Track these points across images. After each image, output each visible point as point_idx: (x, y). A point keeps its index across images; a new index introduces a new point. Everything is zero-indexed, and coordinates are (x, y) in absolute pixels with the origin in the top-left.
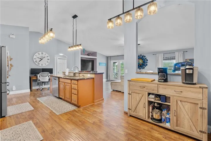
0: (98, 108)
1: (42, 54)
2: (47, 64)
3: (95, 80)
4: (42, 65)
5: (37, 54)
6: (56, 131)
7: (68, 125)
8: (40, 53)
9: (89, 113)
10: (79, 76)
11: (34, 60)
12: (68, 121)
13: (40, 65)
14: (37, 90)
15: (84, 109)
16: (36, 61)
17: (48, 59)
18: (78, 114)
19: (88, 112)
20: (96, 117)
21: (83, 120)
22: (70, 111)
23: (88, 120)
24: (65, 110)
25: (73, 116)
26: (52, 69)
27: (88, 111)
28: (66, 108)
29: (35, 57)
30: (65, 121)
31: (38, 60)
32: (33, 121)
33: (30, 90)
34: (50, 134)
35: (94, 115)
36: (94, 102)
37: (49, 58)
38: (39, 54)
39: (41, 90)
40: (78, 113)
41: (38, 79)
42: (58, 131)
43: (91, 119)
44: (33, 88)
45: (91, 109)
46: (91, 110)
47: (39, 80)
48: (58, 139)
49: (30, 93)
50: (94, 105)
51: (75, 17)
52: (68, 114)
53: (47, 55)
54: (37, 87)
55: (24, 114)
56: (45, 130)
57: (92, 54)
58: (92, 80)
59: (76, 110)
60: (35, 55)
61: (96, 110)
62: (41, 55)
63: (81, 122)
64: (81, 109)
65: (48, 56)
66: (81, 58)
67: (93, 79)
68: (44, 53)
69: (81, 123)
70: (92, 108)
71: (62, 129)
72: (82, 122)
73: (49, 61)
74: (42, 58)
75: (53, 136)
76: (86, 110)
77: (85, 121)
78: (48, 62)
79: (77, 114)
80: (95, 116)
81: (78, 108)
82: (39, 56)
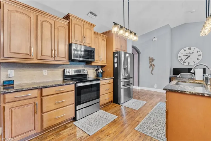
1: (190, 49)
2: (197, 61)
4: (189, 63)
5: (182, 51)
8: (187, 49)
11: (179, 59)
13: (187, 64)
16: (181, 60)
17: (199, 55)
29: (179, 55)
31: (184, 58)
32: (118, 118)
37: (200, 53)
38: (185, 50)
53: (197, 49)
60: (180, 52)
62: (188, 51)
65: (199, 51)
68: (192, 48)
73: (200, 58)
74: (189, 55)
78: (198, 59)
82: (186, 53)
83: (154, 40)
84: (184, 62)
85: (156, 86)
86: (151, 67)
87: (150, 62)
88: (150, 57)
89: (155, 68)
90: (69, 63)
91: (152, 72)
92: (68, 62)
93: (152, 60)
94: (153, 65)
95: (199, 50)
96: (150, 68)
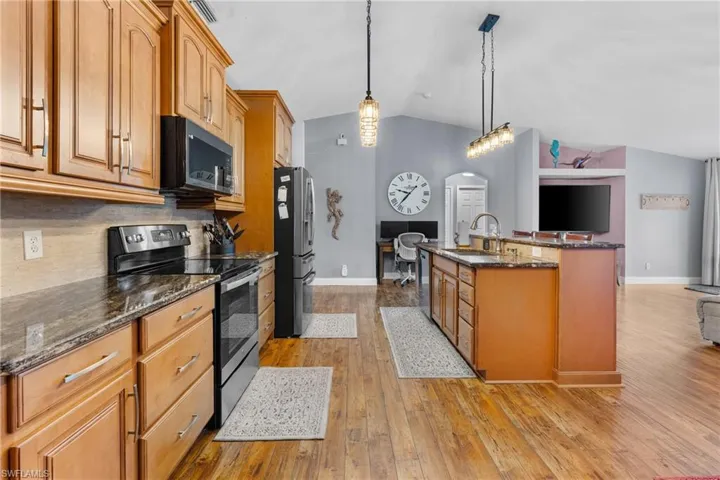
0: (567, 413)
1: (410, 177)
2: (423, 207)
3: (561, 276)
4: (409, 210)
5: (396, 180)
6: (363, 432)
7: (407, 431)
8: (404, 175)
9: (513, 416)
10: (501, 251)
11: (391, 198)
12: (417, 413)
13: (405, 211)
14: (395, 282)
15: (501, 393)
16: (395, 201)
17: (426, 193)
18: (464, 404)
19: (507, 410)
20: (532, 448)
21: (471, 439)
22: (441, 379)
23: (490, 447)
24: (430, 369)
25: (444, 402)
26: (436, 223)
27: (513, 408)
28: (437, 362)
29: (391, 189)
30: (409, 408)
31: (400, 196)
32: (336, 370)
33: (375, 280)
34: (347, 430)
35: (527, 437)
36: (555, 377)
37: (427, 188)
38: (402, 180)
39: (402, 286)
40: (466, 397)
41: (396, 253)
42: (370, 436)
43: (504, 448)
44: (387, 276)
45: (526, 404)
46: (525, 408)
47: (398, 255)
48: (354, 461)
49: (376, 289)
50: (555, 388)
51: (489, 23)
52: (431, 386)
53: (422, 180)
54: (396, 276)
55: (332, 343)
56: (344, 412)
57: (599, 160)
58: (548, 273)
59: (466, 382)
60: (393, 182)
61: (554, 419)
62: (406, 182)
63: (457, 442)
64: (487, 386)
65: (425, 184)
66: (541, 179)
67: (555, 268)
68: (415, 175)
69: (454, 445)
70: (535, 402)
71: (383, 434)
72: (461, 443)
73: (427, 198)
74: (408, 191)
75: (350, 444)
76: (505, 398)
77: (476, 447)
78: (424, 202)
79: (461, 399)
80: (533, 442)
81: (478, 377)
82: (402, 185)
83: (340, 142)
84: (400, 207)
85: (345, 272)
86: (333, 218)
87: (330, 204)
88: (328, 190)
89: (343, 221)
90: (161, 200)
91: (334, 232)
92: (157, 193)
93: (333, 198)
94: (339, 212)
95: (425, 181)
96: (329, 220)
